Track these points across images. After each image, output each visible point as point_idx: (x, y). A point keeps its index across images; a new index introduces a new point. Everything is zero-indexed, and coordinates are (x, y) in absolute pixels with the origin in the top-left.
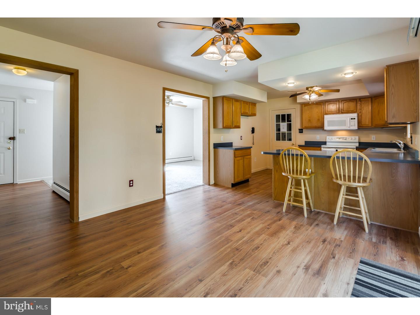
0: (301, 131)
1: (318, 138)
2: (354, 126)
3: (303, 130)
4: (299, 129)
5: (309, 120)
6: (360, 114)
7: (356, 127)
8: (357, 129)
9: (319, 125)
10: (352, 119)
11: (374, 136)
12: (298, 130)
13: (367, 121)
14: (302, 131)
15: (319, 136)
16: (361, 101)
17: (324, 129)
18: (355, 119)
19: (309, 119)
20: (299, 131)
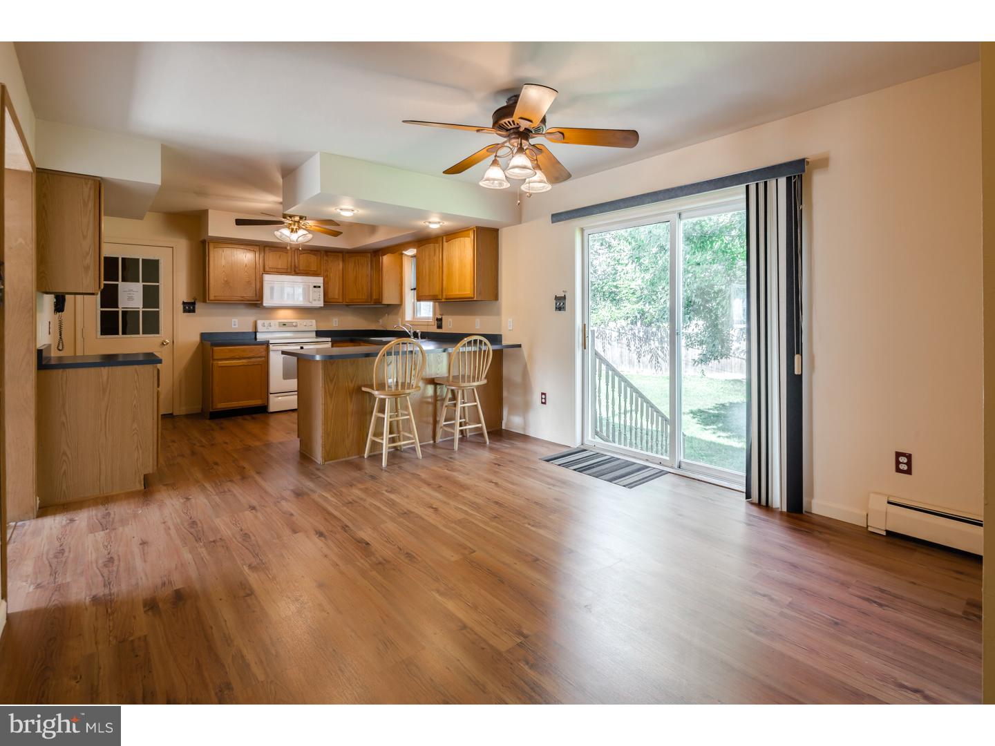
0: (189, 307)
1: (235, 325)
2: (319, 300)
3: (197, 306)
4: (184, 303)
5: (226, 281)
6: (326, 279)
7: (321, 304)
8: (322, 305)
9: (250, 294)
10: (315, 287)
11: (337, 320)
12: (182, 306)
13: (335, 293)
14: (194, 308)
15: (236, 320)
16: (327, 256)
17: (262, 304)
18: (320, 287)
19: (226, 279)
20: (184, 308)
